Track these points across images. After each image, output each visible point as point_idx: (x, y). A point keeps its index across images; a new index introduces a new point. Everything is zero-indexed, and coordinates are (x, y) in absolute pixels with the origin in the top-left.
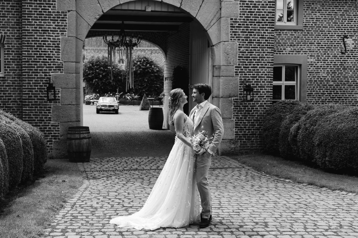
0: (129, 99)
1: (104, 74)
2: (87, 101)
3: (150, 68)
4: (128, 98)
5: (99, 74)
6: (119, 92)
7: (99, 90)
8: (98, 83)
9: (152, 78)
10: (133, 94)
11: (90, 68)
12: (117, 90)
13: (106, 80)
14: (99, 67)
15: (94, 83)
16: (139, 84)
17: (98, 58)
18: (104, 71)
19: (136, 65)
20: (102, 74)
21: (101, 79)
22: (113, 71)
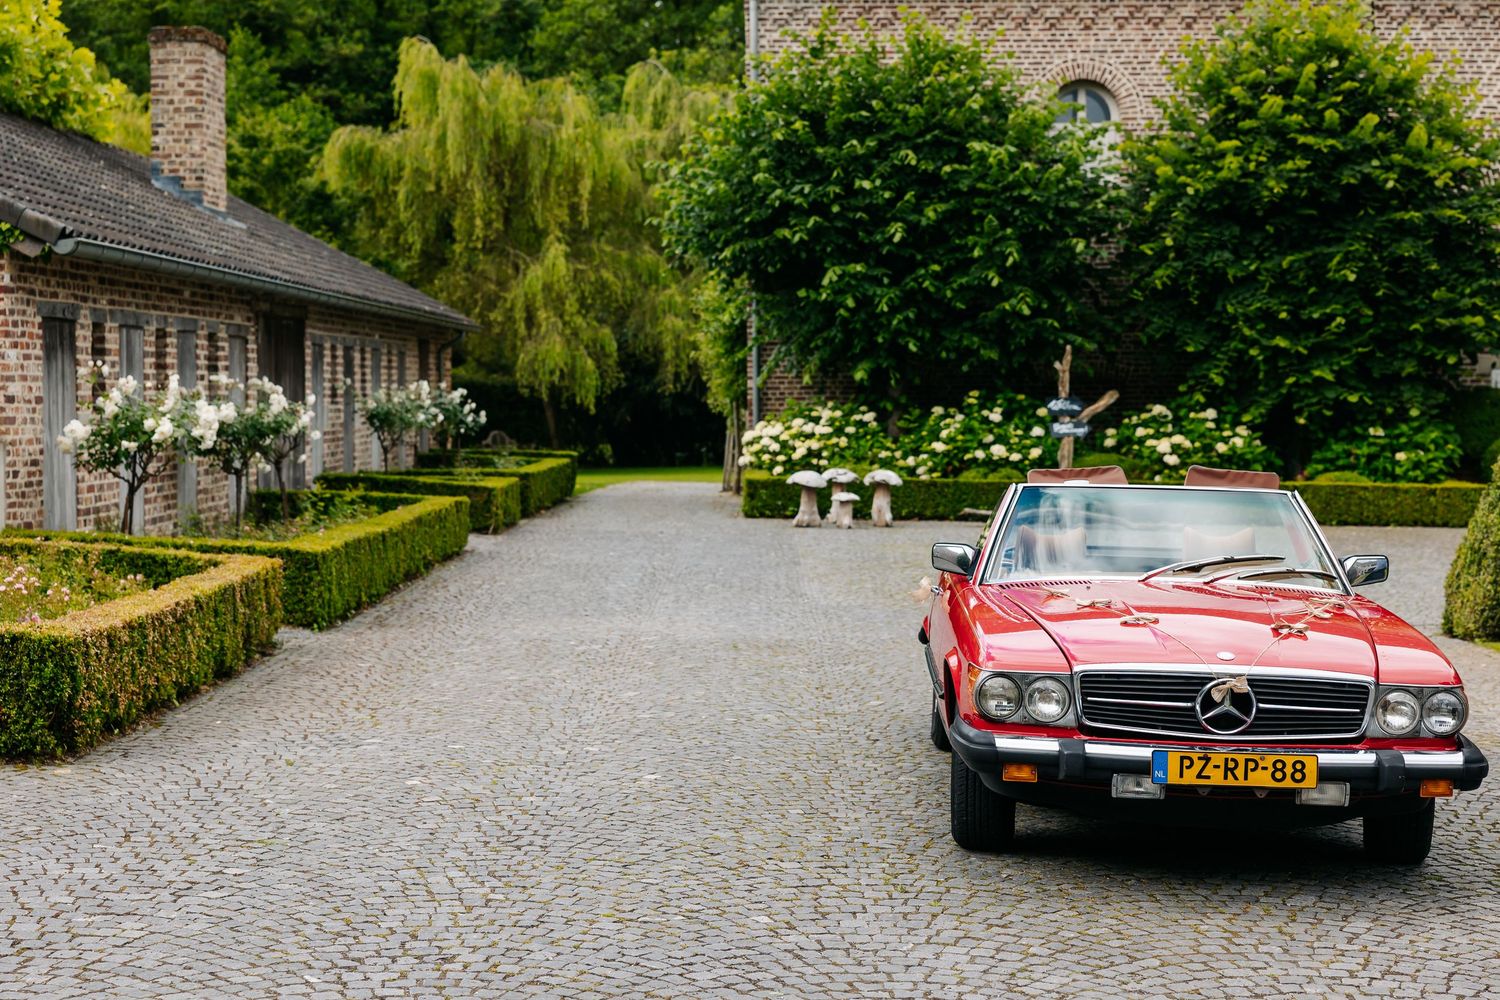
0: (1172, 460)
2: (761, 475)
3: (1384, 149)
4: (1163, 445)
5: (880, 216)
6: (1084, 391)
7: (873, 374)
8: (865, 303)
9: (1407, 249)
10: (1211, 413)
11: (790, 159)
12: (1063, 367)
13: (943, 278)
14: (885, 151)
15: (834, 303)
16: (1267, 315)
17: (871, 58)
18: (930, 185)
19: (1247, 124)
20: (908, 216)
21: (899, 264)
22: (1016, 185)
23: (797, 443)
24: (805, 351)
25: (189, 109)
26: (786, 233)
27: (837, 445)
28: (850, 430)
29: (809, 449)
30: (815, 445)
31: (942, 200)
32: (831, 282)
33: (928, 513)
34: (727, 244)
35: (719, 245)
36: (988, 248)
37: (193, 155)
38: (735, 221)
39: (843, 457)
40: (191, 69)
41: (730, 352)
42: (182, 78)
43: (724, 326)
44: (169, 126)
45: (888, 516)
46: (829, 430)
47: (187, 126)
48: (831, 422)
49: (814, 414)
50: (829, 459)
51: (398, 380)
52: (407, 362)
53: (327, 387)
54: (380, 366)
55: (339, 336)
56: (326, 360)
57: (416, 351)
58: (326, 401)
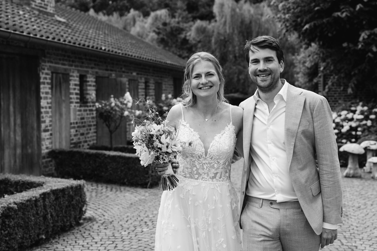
23: (345, 124)
24: (349, 77)
26: (339, 14)
27: (366, 125)
28: (373, 117)
29: (351, 126)
30: (354, 124)
32: (364, 39)
34: (306, 23)
35: (303, 24)
38: (310, 11)
39: (369, 131)
41: (311, 80)
43: (308, 68)
46: (361, 117)
48: (362, 113)
49: (353, 109)
51: (155, 95)
52: (164, 87)
53: (74, 97)
54: (137, 89)
55: (90, 71)
56: (72, 83)
57: (171, 82)
58: (73, 105)
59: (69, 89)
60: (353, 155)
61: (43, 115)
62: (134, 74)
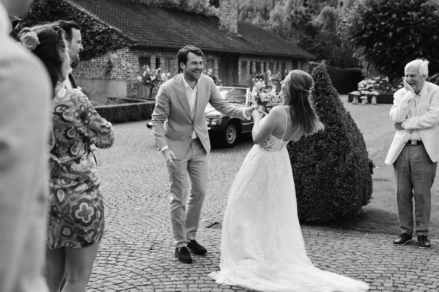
1: (398, 30)
5: (388, 30)
8: (383, 52)
13: (403, 45)
14: (390, 15)
15: (376, 52)
18: (400, 23)
20: (394, 31)
21: (393, 42)
22: (420, 22)
23: (368, 85)
25: (227, 11)
27: (377, 86)
28: (381, 82)
30: (371, 86)
31: (404, 26)
32: (375, 47)
33: (385, 102)
36: (413, 38)
37: (227, 21)
40: (227, 2)
42: (225, 4)
44: (223, 15)
45: (375, 102)
46: (376, 82)
47: (226, 15)
48: (377, 80)
49: (374, 78)
50: (375, 89)
51: (282, 70)
52: (287, 66)
53: (248, 71)
54: (273, 67)
55: (254, 60)
56: (248, 65)
57: (291, 63)
58: (248, 74)
59: (246, 68)
60: (356, 96)
61: (239, 77)
62: (272, 60)
